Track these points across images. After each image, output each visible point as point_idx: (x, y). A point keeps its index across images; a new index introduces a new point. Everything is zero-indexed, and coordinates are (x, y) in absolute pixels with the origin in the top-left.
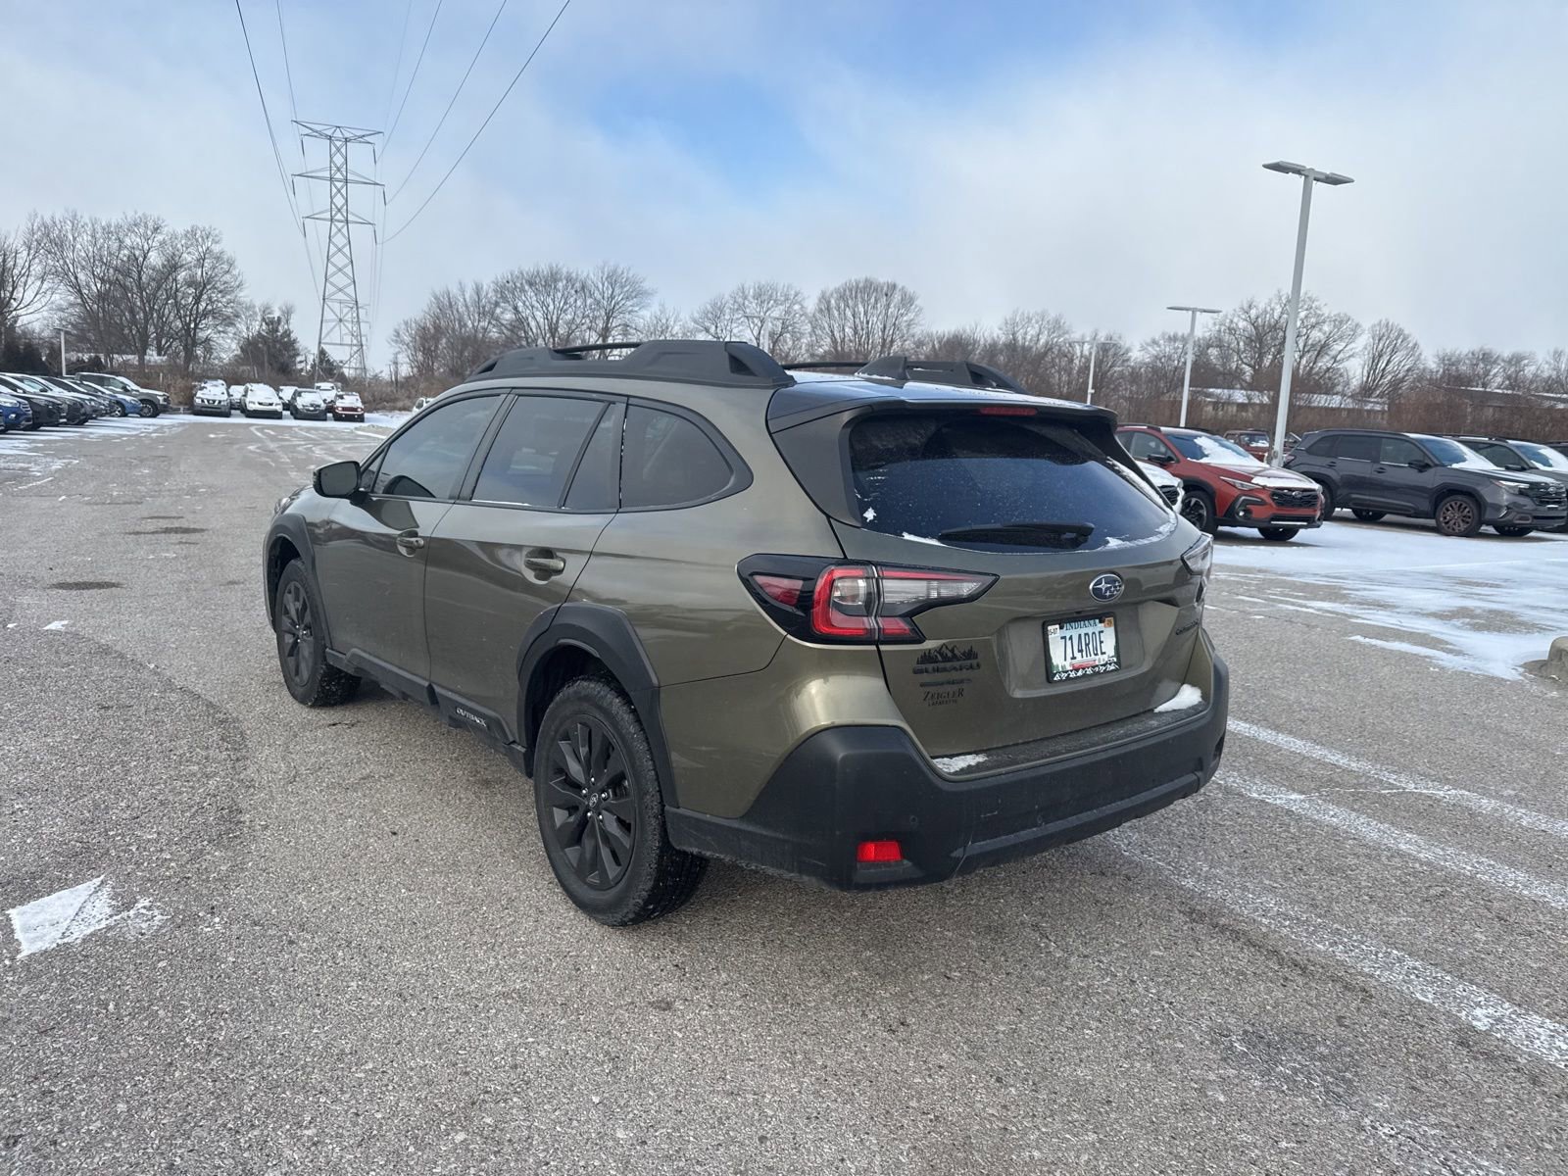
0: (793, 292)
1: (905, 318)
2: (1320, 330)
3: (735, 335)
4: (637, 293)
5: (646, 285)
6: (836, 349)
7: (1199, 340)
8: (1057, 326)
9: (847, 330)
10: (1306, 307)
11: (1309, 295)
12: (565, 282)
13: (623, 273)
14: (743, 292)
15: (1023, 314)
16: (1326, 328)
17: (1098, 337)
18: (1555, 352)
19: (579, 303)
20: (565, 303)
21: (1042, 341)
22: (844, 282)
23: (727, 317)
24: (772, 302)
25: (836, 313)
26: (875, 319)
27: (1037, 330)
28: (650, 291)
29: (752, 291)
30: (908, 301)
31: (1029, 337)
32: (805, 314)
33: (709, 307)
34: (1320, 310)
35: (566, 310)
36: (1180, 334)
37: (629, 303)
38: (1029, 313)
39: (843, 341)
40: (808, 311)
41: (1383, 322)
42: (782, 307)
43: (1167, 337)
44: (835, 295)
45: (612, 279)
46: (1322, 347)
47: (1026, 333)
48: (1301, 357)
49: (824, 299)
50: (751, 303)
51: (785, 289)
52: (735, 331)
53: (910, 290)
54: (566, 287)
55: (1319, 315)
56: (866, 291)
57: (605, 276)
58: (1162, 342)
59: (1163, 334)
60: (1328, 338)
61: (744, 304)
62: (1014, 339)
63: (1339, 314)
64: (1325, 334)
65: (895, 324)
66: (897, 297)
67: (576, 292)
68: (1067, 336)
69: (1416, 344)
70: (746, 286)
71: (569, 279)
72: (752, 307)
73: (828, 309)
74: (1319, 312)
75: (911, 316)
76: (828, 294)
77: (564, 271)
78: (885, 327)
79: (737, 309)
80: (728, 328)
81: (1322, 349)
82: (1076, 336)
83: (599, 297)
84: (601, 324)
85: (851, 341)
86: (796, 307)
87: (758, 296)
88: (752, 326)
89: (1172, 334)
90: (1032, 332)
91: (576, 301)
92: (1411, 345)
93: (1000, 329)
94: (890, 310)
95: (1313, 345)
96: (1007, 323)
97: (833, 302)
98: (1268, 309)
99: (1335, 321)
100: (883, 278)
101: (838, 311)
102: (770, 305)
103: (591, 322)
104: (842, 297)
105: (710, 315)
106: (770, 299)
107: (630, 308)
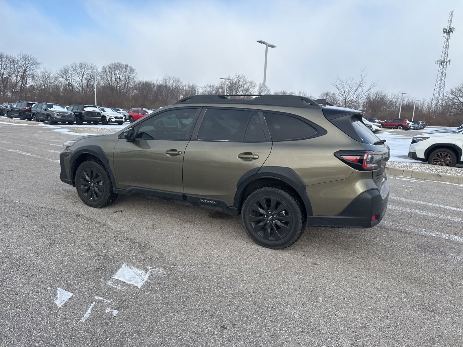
0: (93, 66)
1: (132, 76)
2: (247, 85)
3: (73, 79)
4: (35, 64)
5: (38, 61)
6: (109, 84)
7: (216, 87)
8: (178, 81)
9: (113, 79)
10: (243, 78)
11: (244, 75)
12: (5, 59)
13: (29, 56)
14: (75, 65)
15: (168, 77)
16: (248, 84)
17: (190, 85)
18: (300, 92)
19: (12, 66)
20: (6, 66)
21: (174, 85)
22: (111, 63)
23: (70, 73)
24: (86, 68)
25: (109, 73)
26: (122, 76)
27: (172, 81)
28: (40, 63)
29: (78, 65)
30: (132, 70)
31: (170, 84)
32: (98, 73)
33: (63, 69)
34: (246, 79)
35: (7, 68)
36: (212, 85)
37: (32, 67)
38: (170, 77)
39: (112, 82)
40: (99, 72)
41: (261, 83)
42: (90, 71)
43: (208, 86)
44: (108, 67)
45: (25, 58)
46: (247, 90)
47: (169, 82)
48: (242, 93)
49: (104, 68)
50: (78, 68)
51: (90, 65)
52: (73, 78)
53: (133, 67)
54: (6, 61)
55: (246, 81)
56: (118, 66)
57: (22, 57)
58: (207, 87)
59: (208, 85)
60: (248, 87)
61: (76, 69)
62: (166, 84)
63: (251, 81)
64: (248, 86)
65: (128, 78)
66: (129, 69)
67: (10, 62)
68: (181, 84)
69: (269, 90)
70: (76, 63)
71: (7, 58)
72: (79, 70)
73: (106, 71)
74: (246, 80)
75: (134, 75)
76: (105, 67)
77: (5, 54)
78: (125, 78)
79: (73, 70)
80: (71, 76)
81: (248, 90)
82: (184, 84)
83: (20, 64)
84: (21, 74)
85: (114, 82)
86: (95, 71)
87: (81, 66)
88: (79, 76)
89: (210, 85)
90: (171, 82)
91: (10, 66)
92: (268, 90)
93: (162, 81)
94: (127, 73)
95: (245, 89)
96: (163, 79)
97: (107, 69)
98: (234, 79)
99: (250, 83)
100: (123, 63)
101: (109, 72)
102: (85, 69)
103: (17, 73)
104: (110, 68)
105: (63, 72)
106: (85, 67)
107: (32, 69)
